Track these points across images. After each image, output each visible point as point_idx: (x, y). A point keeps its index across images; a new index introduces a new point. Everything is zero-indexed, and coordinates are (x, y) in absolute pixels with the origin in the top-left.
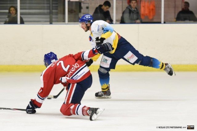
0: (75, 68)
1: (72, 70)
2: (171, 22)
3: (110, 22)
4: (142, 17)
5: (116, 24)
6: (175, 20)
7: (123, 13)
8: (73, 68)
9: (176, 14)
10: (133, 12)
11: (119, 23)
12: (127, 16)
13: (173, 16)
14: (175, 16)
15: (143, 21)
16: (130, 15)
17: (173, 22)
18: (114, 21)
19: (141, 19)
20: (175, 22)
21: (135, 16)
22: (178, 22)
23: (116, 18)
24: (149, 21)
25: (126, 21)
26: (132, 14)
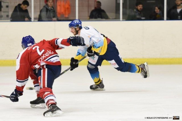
0: (49, 53)
1: (46, 54)
2: (85, 20)
3: (29, 20)
4: (58, 15)
5: (34, 21)
6: (89, 18)
7: (41, 11)
8: (47, 53)
9: (90, 12)
10: (50, 11)
11: (37, 20)
12: (44, 14)
13: (87, 14)
14: (88, 14)
15: (59, 19)
16: (47, 14)
17: (87, 20)
18: (33, 19)
19: (57, 17)
20: (88, 20)
21: (52, 14)
22: (91, 19)
23: (34, 16)
24: (65, 19)
25: (43, 19)
26: (48, 12)
